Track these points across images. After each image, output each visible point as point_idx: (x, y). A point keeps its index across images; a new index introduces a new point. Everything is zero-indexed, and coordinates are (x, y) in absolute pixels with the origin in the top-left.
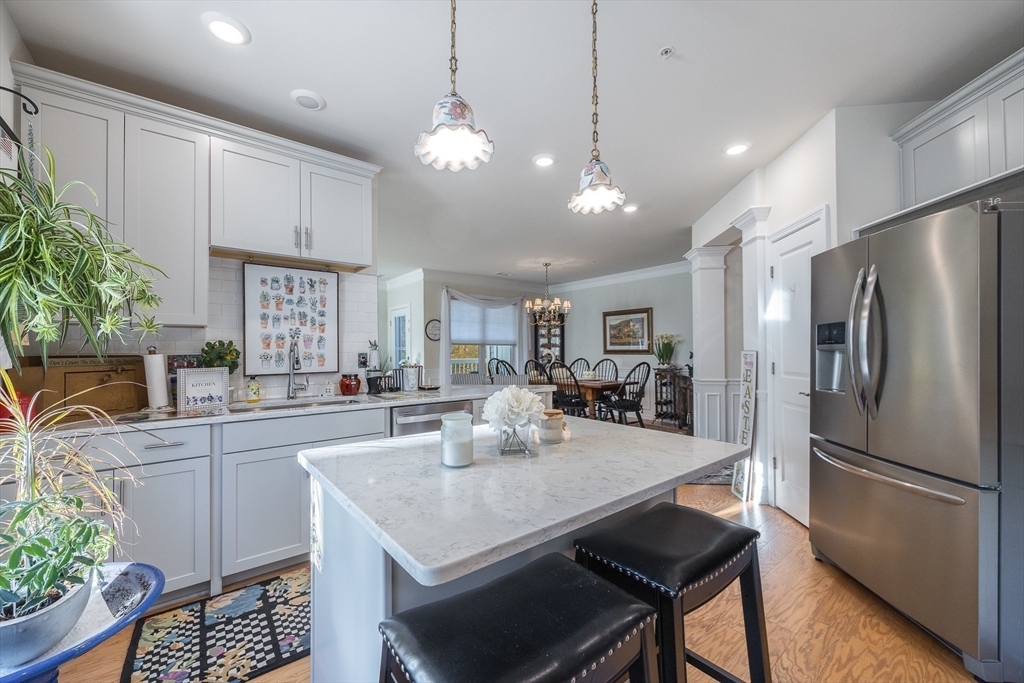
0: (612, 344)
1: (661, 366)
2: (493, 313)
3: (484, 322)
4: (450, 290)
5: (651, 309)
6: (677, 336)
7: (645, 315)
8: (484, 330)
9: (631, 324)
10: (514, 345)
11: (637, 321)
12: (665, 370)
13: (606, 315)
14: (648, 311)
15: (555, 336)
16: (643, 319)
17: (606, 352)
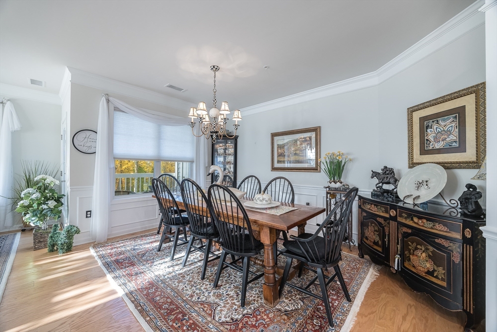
0: (279, 162)
1: (333, 185)
2: (170, 131)
3: (159, 138)
4: (111, 99)
5: (320, 127)
6: (348, 154)
7: (313, 135)
8: (159, 146)
9: (298, 143)
10: (192, 162)
11: (305, 140)
12: (336, 189)
13: (273, 135)
14: (316, 130)
15: (230, 155)
16: (310, 138)
17: (274, 169)
